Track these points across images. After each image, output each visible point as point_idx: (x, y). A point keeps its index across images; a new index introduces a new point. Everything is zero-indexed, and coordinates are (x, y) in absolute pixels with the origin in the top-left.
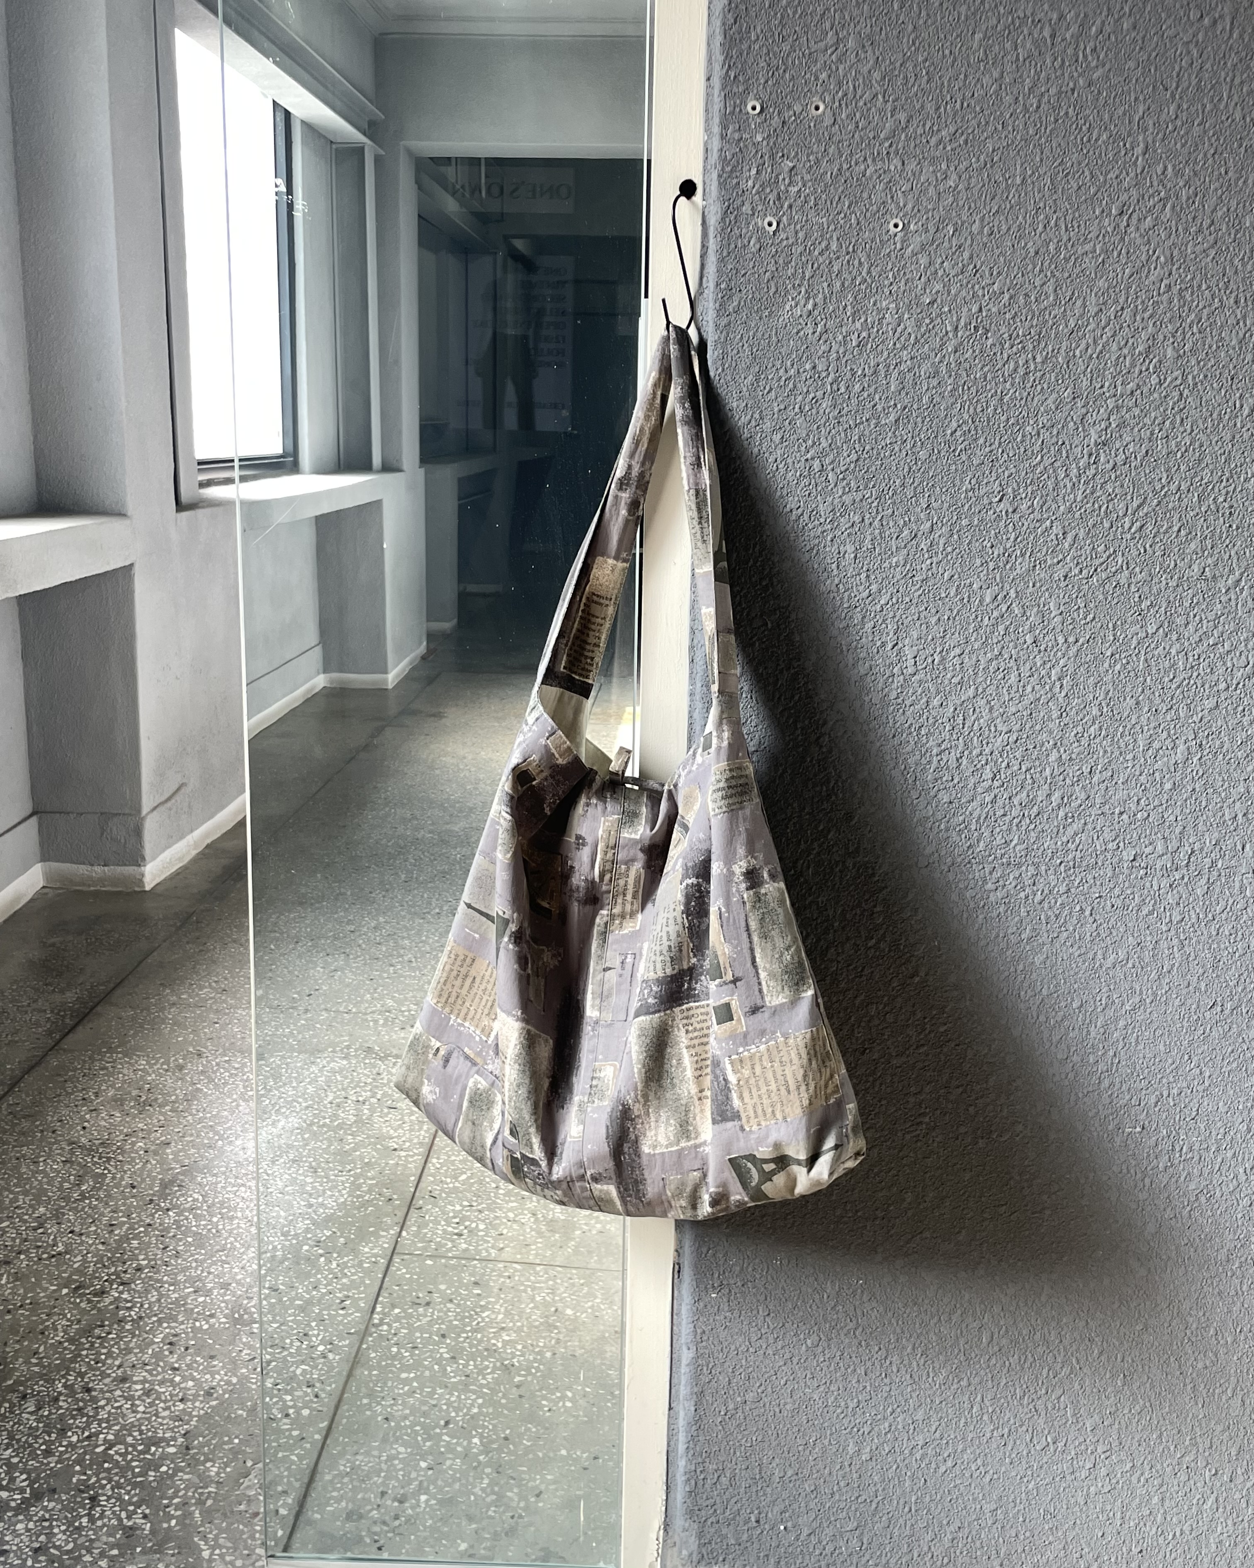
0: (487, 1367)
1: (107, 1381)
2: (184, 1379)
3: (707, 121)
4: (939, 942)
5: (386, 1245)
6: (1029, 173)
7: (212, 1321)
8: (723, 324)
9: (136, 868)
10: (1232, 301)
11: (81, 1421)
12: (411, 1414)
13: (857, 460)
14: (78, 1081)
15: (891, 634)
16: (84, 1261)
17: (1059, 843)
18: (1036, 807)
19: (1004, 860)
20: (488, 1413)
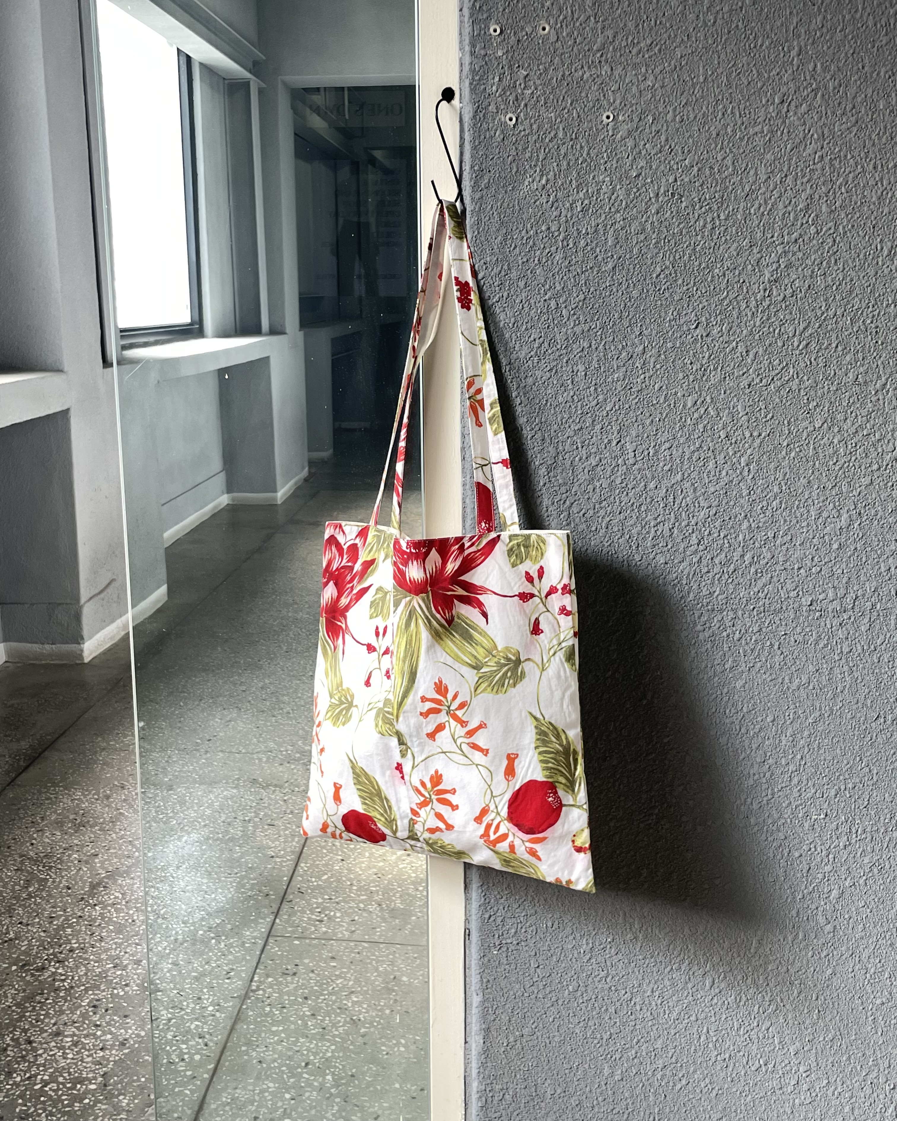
0: (339, 1022)
1: (45, 1035)
2: (104, 1033)
3: (461, 42)
4: (661, 672)
5: (263, 930)
6: (710, 73)
7: (127, 989)
8: (477, 197)
9: (77, 645)
10: (871, 167)
11: (24, 1066)
12: (279, 1058)
13: (584, 299)
14: (28, 809)
15: (616, 433)
16: (30, 945)
17: (752, 593)
18: (732, 565)
19: (709, 607)
20: (339, 1057)
